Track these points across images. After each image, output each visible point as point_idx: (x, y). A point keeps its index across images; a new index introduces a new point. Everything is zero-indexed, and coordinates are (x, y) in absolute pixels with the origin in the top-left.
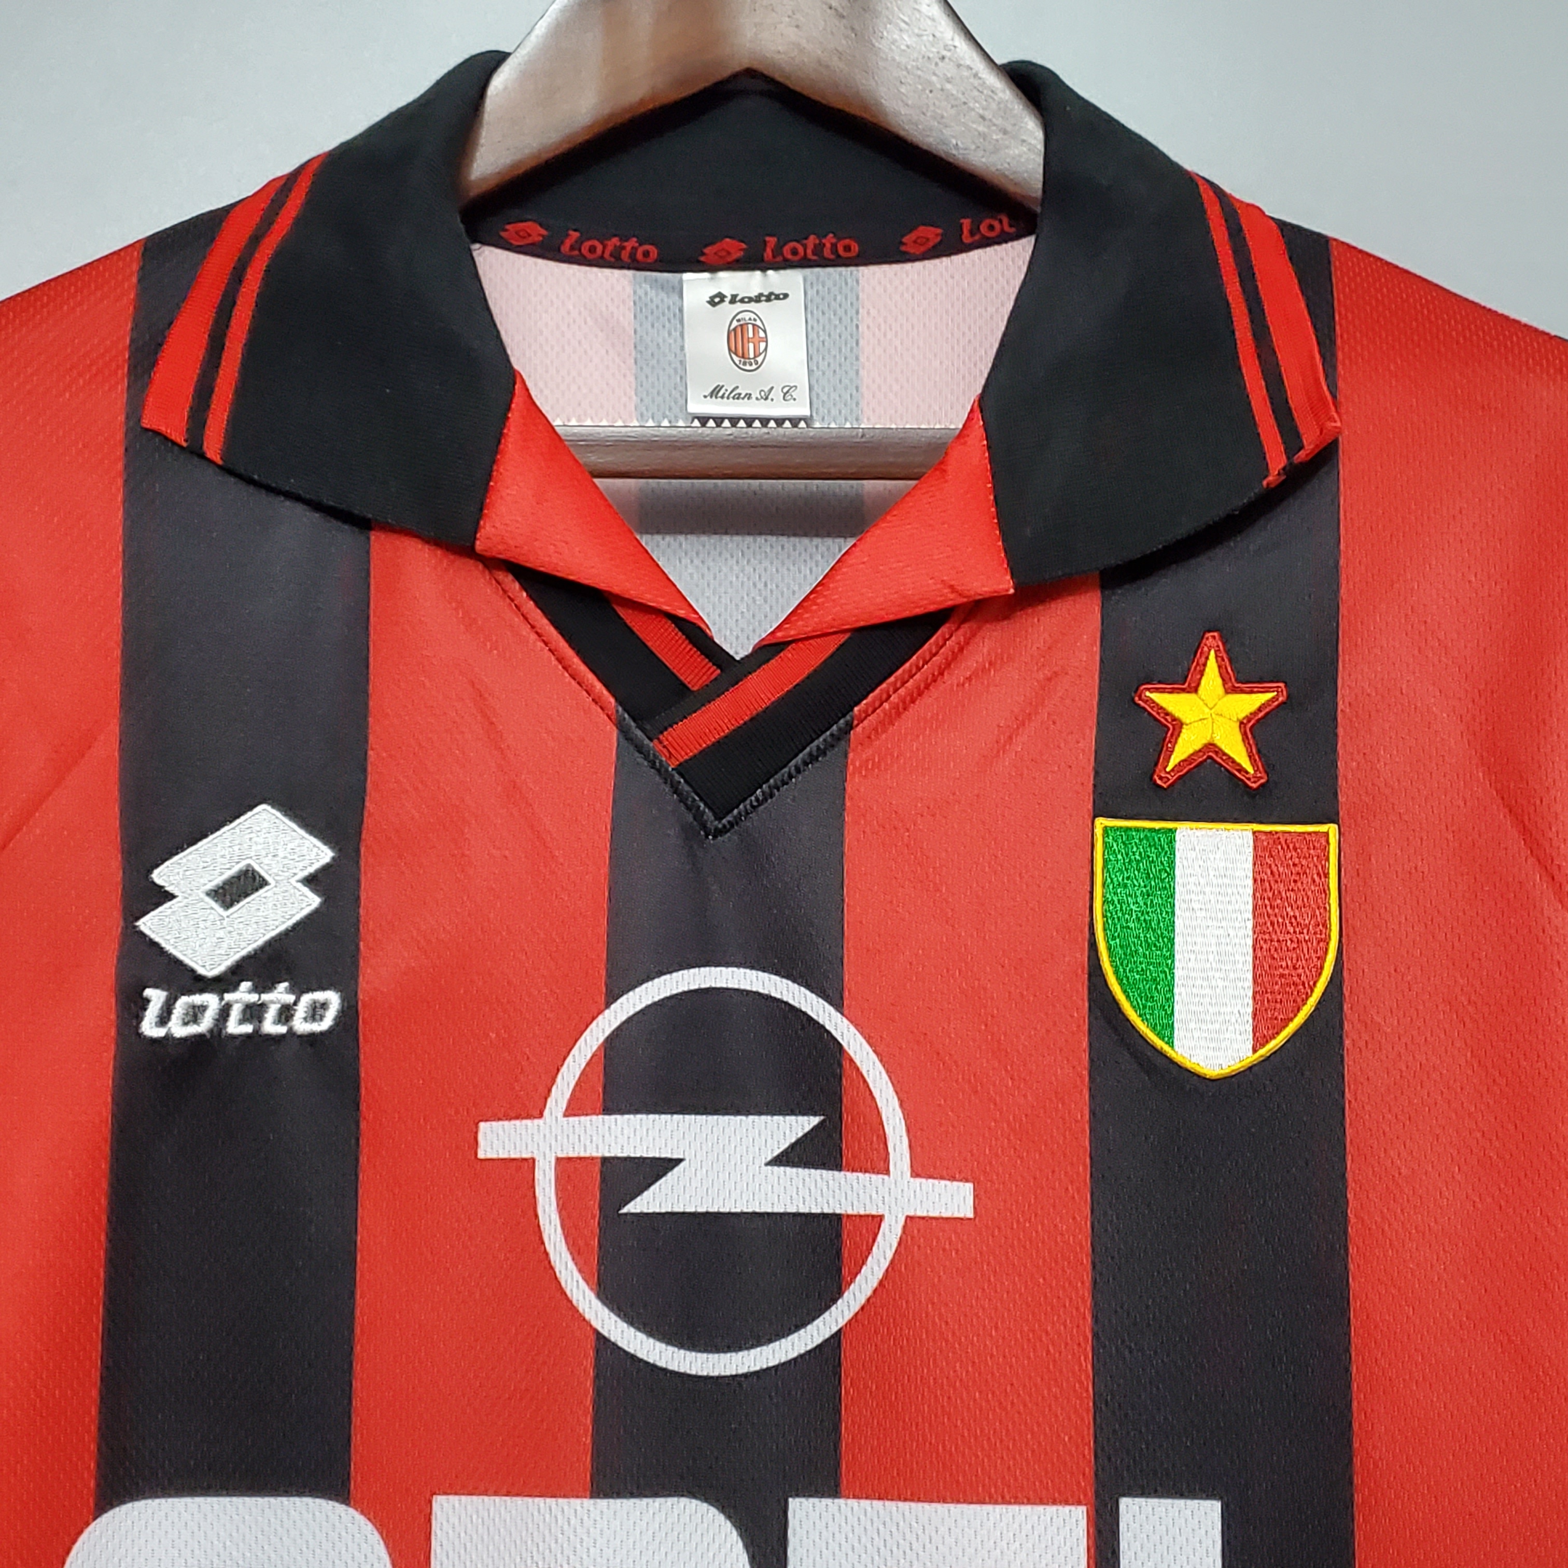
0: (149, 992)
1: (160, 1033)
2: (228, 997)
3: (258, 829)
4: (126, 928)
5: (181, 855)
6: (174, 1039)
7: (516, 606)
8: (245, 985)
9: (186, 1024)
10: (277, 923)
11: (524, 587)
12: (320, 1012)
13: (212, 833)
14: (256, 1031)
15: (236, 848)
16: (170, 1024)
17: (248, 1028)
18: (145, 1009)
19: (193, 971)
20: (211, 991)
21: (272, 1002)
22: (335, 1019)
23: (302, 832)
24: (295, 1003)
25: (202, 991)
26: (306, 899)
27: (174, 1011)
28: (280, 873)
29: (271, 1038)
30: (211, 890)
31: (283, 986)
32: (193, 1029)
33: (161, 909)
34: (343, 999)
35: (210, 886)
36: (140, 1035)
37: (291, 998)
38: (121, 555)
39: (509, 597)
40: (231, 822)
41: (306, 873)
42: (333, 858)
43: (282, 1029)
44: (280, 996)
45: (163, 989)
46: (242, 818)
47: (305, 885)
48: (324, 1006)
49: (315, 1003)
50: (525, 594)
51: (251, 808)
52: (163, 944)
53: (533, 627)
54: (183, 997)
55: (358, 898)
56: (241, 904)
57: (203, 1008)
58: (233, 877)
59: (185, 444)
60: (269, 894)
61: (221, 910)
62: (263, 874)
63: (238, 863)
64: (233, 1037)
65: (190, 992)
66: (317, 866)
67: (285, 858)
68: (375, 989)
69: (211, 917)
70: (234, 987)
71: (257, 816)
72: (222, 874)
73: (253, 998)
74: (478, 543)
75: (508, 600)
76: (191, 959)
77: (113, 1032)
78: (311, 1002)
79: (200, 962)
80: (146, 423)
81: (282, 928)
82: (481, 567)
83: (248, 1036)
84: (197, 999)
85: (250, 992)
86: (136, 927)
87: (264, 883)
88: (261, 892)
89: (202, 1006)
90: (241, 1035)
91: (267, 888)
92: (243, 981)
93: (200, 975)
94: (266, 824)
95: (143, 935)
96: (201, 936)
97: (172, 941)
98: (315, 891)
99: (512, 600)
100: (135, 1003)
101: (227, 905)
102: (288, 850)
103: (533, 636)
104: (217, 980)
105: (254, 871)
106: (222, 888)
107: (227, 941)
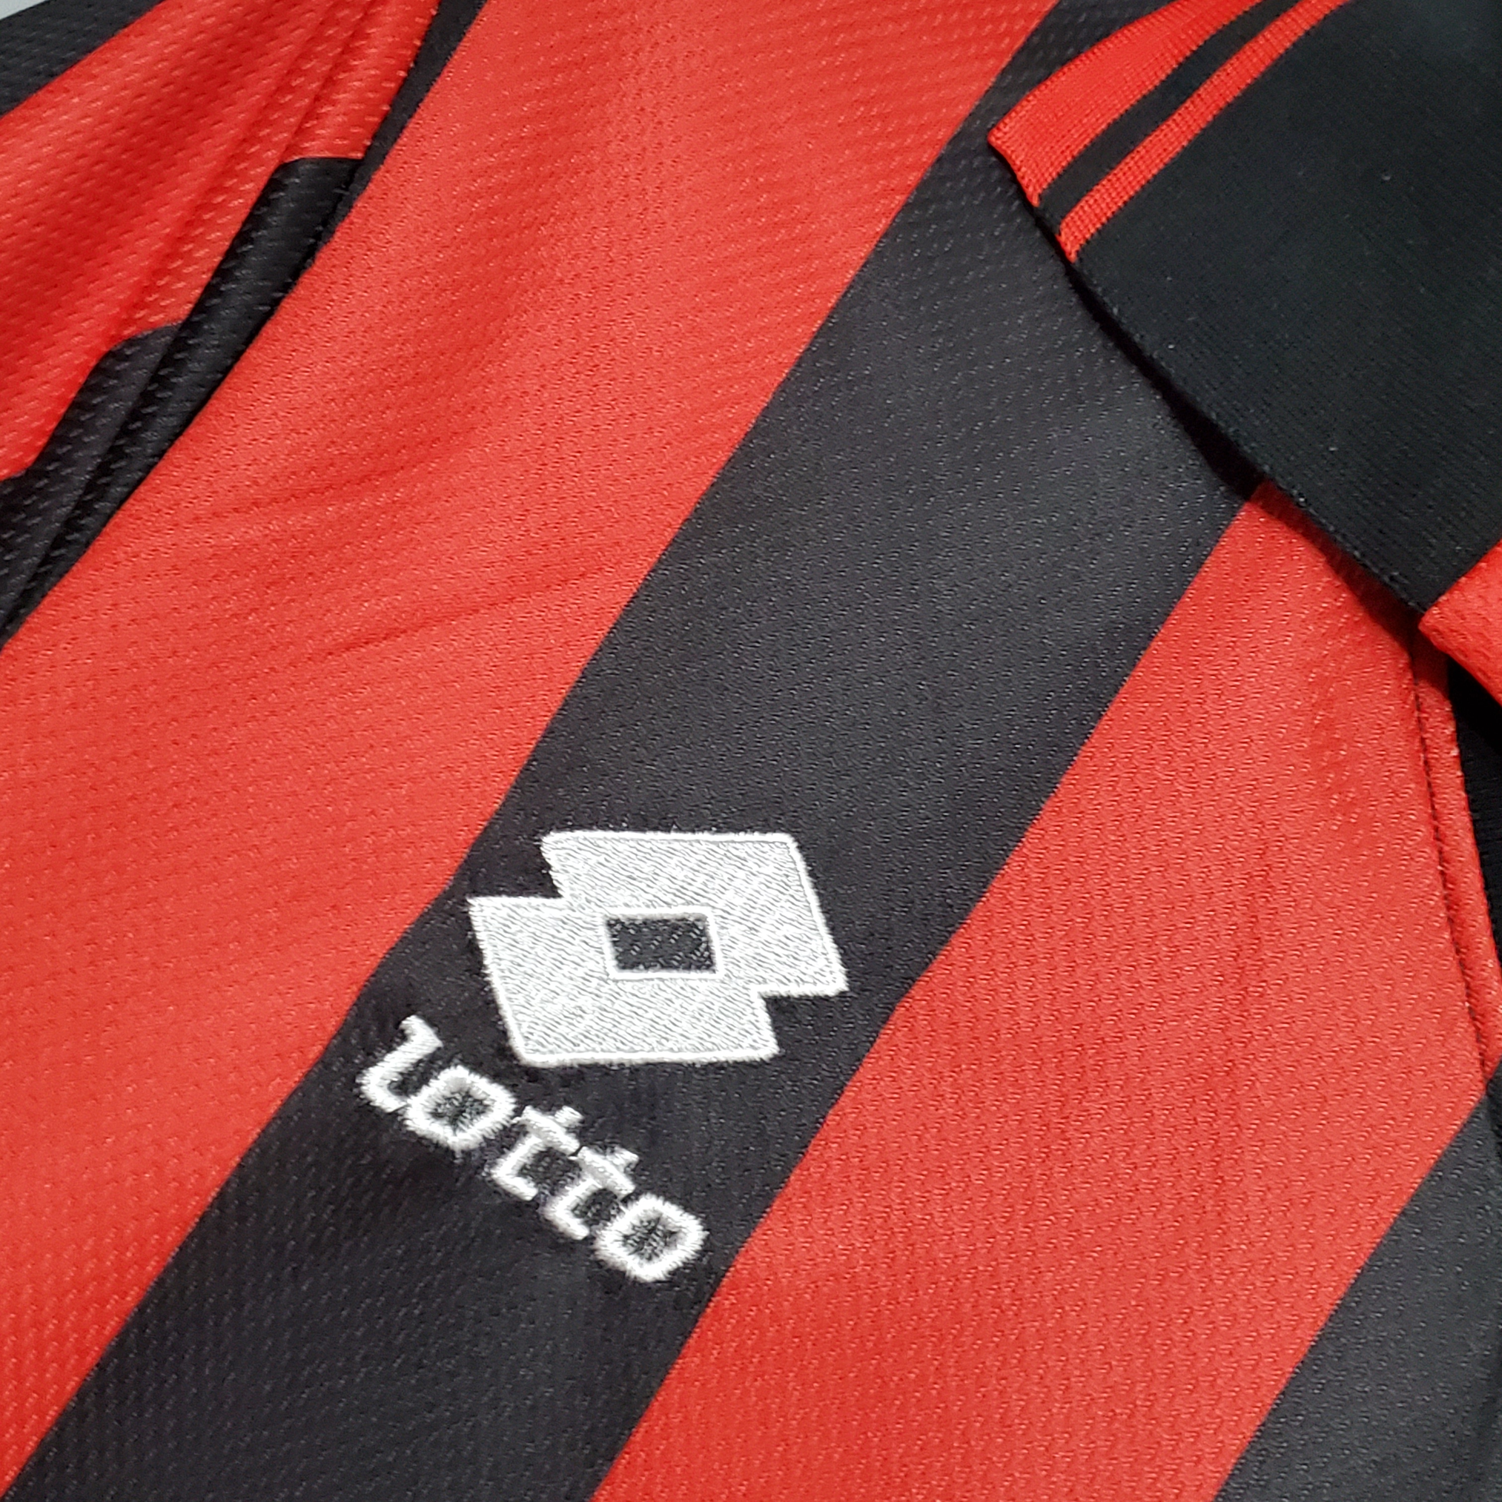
0: (414, 1024)
1: (387, 1102)
2: (531, 1114)
3: (755, 869)
4: (448, 895)
5: (610, 834)
6: (402, 1125)
7: (1426, 762)
8: (569, 1115)
9: (436, 1115)
10: (685, 1044)
11: (1461, 738)
12: (657, 1242)
13: (679, 830)
14: (536, 1204)
15: (702, 878)
16: (413, 1100)
17: (526, 1190)
18: (390, 1049)
19: (504, 1034)
20: (512, 1087)
21: (594, 1172)
22: (674, 1273)
23: (819, 919)
24: (627, 1200)
25: (496, 1077)
26: (756, 1036)
27: (433, 1082)
28: (742, 964)
29: (548, 1230)
30: (618, 921)
31: (628, 1157)
32: (441, 1132)
33: (522, 900)
34: (707, 1247)
35: (621, 912)
36: (352, 1084)
37: (626, 1186)
38: (825, 313)
39: (1423, 740)
40: (719, 830)
41: (782, 991)
42: (842, 995)
43: (578, 1230)
44: (611, 1169)
45: (439, 1034)
46: (742, 836)
47: (769, 1012)
48: (671, 1237)
49: (658, 1220)
50: (1455, 752)
51: (766, 828)
52: (489, 960)
53: (1435, 817)
54: (460, 1068)
55: (840, 1089)
56: (650, 974)
57: (481, 1107)
58: (665, 922)
59: (1035, 202)
60: (703, 987)
61: (611, 963)
62: (716, 946)
63: (688, 903)
64: (495, 1189)
65: (476, 1067)
66: (809, 990)
67: (767, 943)
68: (769, 1265)
69: (591, 965)
70: (550, 1107)
71: (766, 848)
72: (651, 904)
73: (569, 1144)
74: (1435, 610)
75: (1417, 745)
76: (515, 1014)
77: (316, 1050)
78: (653, 1215)
79: (525, 1026)
80: (998, 139)
81: (688, 1057)
82: (1403, 661)
83: (518, 1205)
84: (482, 1086)
85: (569, 1130)
86: (464, 903)
87: (706, 963)
88: (694, 975)
89: (481, 1102)
90: (507, 1194)
91: (706, 974)
92: (568, 1104)
93: (510, 1049)
94: (770, 869)
95: (466, 923)
96: (553, 986)
97: (505, 964)
98: (777, 1028)
99: (1426, 750)
100: (382, 1028)
101: (626, 962)
102: (780, 935)
103: (1424, 831)
104: (534, 1074)
105: (703, 933)
106: (638, 929)
107: (587, 1021)
